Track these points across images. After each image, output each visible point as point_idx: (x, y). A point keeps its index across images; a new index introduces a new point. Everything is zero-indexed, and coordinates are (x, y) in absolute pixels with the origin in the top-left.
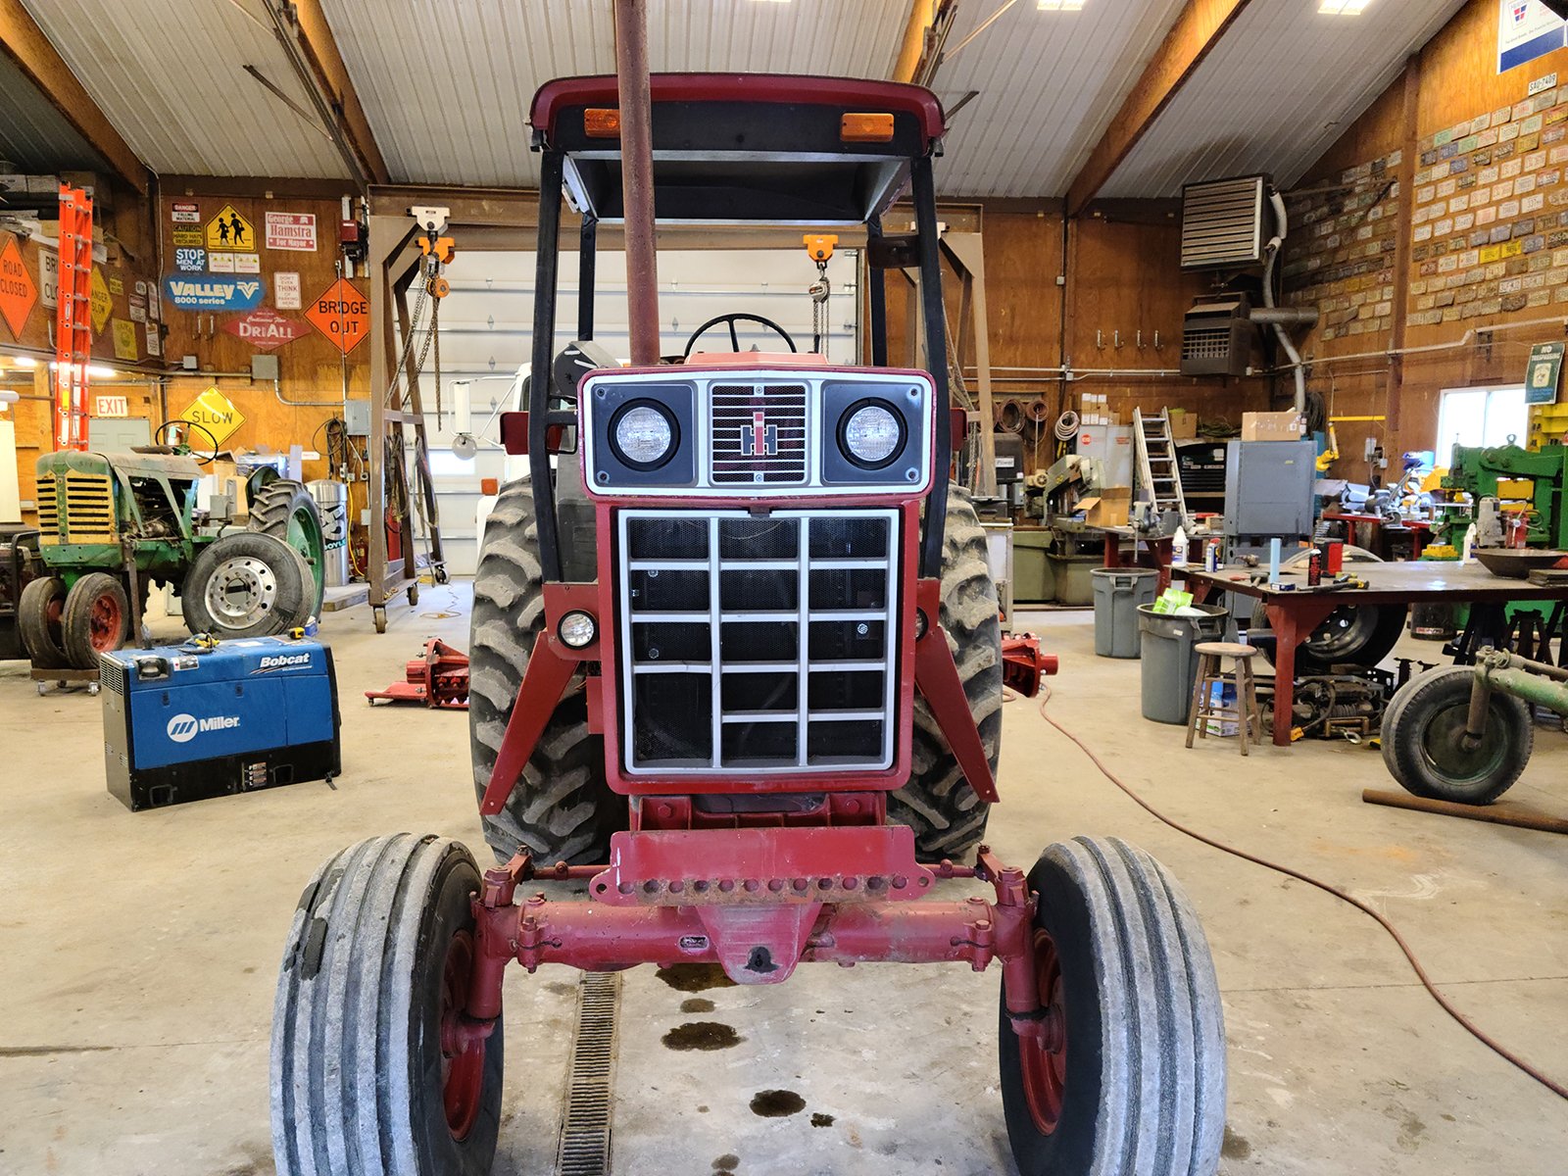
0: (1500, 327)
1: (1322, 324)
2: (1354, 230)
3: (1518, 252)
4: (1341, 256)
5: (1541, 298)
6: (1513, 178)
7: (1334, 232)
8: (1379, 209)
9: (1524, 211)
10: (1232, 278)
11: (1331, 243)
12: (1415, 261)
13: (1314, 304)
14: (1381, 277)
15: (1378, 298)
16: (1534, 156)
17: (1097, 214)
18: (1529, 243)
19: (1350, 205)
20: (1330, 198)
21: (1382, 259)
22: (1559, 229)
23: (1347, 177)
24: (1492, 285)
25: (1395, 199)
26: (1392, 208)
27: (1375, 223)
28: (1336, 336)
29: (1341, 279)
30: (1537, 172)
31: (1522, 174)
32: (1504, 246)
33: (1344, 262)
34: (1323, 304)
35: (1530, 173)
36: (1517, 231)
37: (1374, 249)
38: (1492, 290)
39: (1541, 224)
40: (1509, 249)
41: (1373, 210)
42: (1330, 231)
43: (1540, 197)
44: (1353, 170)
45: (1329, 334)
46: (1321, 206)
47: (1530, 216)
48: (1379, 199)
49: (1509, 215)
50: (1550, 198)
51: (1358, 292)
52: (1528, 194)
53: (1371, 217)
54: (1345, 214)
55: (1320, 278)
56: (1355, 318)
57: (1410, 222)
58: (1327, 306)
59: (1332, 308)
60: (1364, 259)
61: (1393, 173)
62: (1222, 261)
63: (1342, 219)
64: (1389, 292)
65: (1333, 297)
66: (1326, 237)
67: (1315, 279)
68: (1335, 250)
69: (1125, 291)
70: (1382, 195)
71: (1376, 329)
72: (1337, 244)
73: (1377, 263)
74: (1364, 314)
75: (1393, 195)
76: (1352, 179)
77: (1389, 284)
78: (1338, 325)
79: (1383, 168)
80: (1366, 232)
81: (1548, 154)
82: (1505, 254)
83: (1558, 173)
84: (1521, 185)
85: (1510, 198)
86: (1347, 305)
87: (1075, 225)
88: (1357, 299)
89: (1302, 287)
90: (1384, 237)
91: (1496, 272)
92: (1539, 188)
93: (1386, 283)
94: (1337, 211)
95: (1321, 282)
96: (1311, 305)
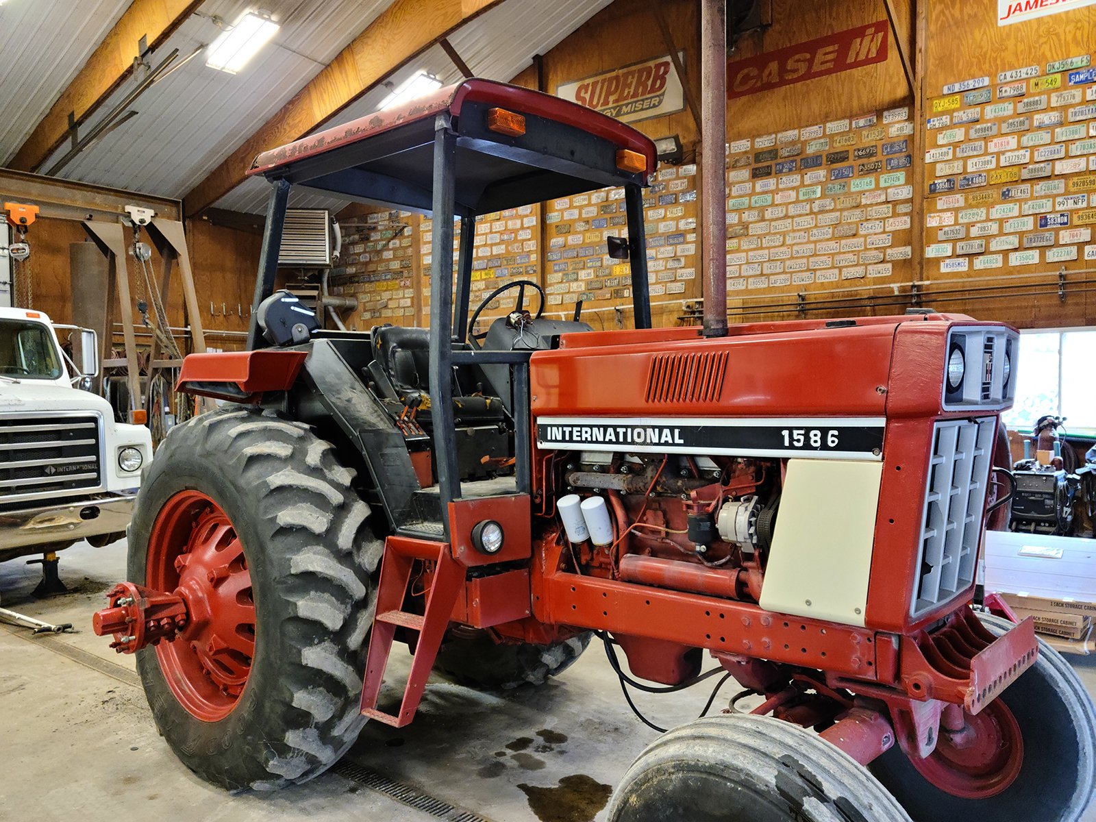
0: (485, 318)
1: (361, 308)
2: (379, 252)
3: (492, 276)
4: (371, 267)
5: (509, 303)
6: (486, 234)
7: (365, 252)
8: (397, 242)
9: (494, 253)
10: (310, 274)
11: (362, 259)
12: (425, 275)
13: (354, 295)
14: (402, 283)
15: (401, 296)
16: (498, 223)
17: (205, 218)
18: (498, 272)
19: (375, 236)
20: (359, 230)
21: (402, 272)
22: (516, 266)
23: (371, 219)
24: (477, 294)
25: (408, 237)
26: (406, 242)
27: (395, 250)
28: (372, 317)
29: (373, 281)
30: (501, 233)
31: (491, 232)
32: (483, 273)
33: (374, 271)
34: (361, 296)
35: (496, 232)
36: (490, 264)
37: (395, 265)
38: (477, 297)
39: (505, 262)
40: (486, 274)
41: (392, 242)
42: (361, 251)
43: (503, 247)
44: (375, 215)
45: (367, 316)
46: (354, 234)
47: (498, 257)
48: (396, 235)
49: (485, 254)
50: (509, 248)
51: (386, 291)
52: (496, 244)
53: (391, 245)
54: (372, 242)
55: (356, 280)
56: (386, 307)
57: (420, 251)
58: (364, 298)
59: (367, 299)
60: (388, 271)
61: (405, 221)
62: (304, 262)
63: (369, 244)
64: (409, 293)
65: (367, 293)
66: (359, 254)
67: (352, 280)
68: (366, 264)
69: (229, 275)
70: (399, 233)
71: (401, 314)
72: (368, 260)
73: (398, 274)
74: (392, 304)
75: (406, 234)
76: (375, 221)
77: (408, 287)
78: (373, 311)
79: (397, 217)
80: (388, 255)
81: (506, 223)
82: (484, 277)
83: (513, 235)
84: (491, 239)
85: (485, 245)
86: (379, 298)
87: (191, 225)
88: (386, 296)
89: (344, 284)
90: (402, 259)
91: (479, 287)
92: (502, 242)
93: (405, 287)
94: (365, 239)
95: (358, 282)
96: (351, 296)
